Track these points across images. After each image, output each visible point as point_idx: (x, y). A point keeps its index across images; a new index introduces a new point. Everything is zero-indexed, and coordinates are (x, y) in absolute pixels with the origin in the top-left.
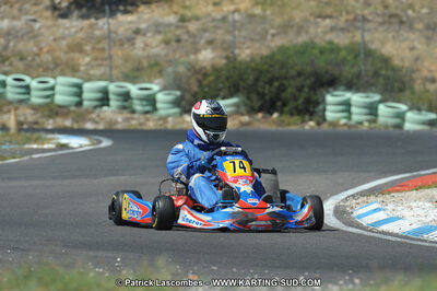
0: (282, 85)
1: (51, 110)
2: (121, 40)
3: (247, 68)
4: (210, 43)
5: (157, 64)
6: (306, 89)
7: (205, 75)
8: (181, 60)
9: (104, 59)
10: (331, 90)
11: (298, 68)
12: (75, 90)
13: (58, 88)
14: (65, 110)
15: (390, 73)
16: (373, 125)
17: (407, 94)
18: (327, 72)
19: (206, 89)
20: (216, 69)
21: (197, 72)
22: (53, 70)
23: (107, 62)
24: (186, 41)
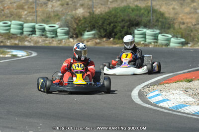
0: (114, 25)
1: (9, 36)
2: (41, 4)
3: (99, 18)
4: (82, 5)
5: (58, 15)
6: (126, 27)
7: (80, 21)
8: (69, 13)
9: (34, 13)
10: (137, 28)
11: (122, 18)
12: (20, 27)
13: (12, 26)
14: (15, 36)
15: (164, 20)
16: (156, 44)
17: (172, 30)
18: (135, 20)
19: (80, 27)
20: (84, 18)
21: (76, 19)
22: (10, 17)
23: (35, 14)
24: (71, 4)
